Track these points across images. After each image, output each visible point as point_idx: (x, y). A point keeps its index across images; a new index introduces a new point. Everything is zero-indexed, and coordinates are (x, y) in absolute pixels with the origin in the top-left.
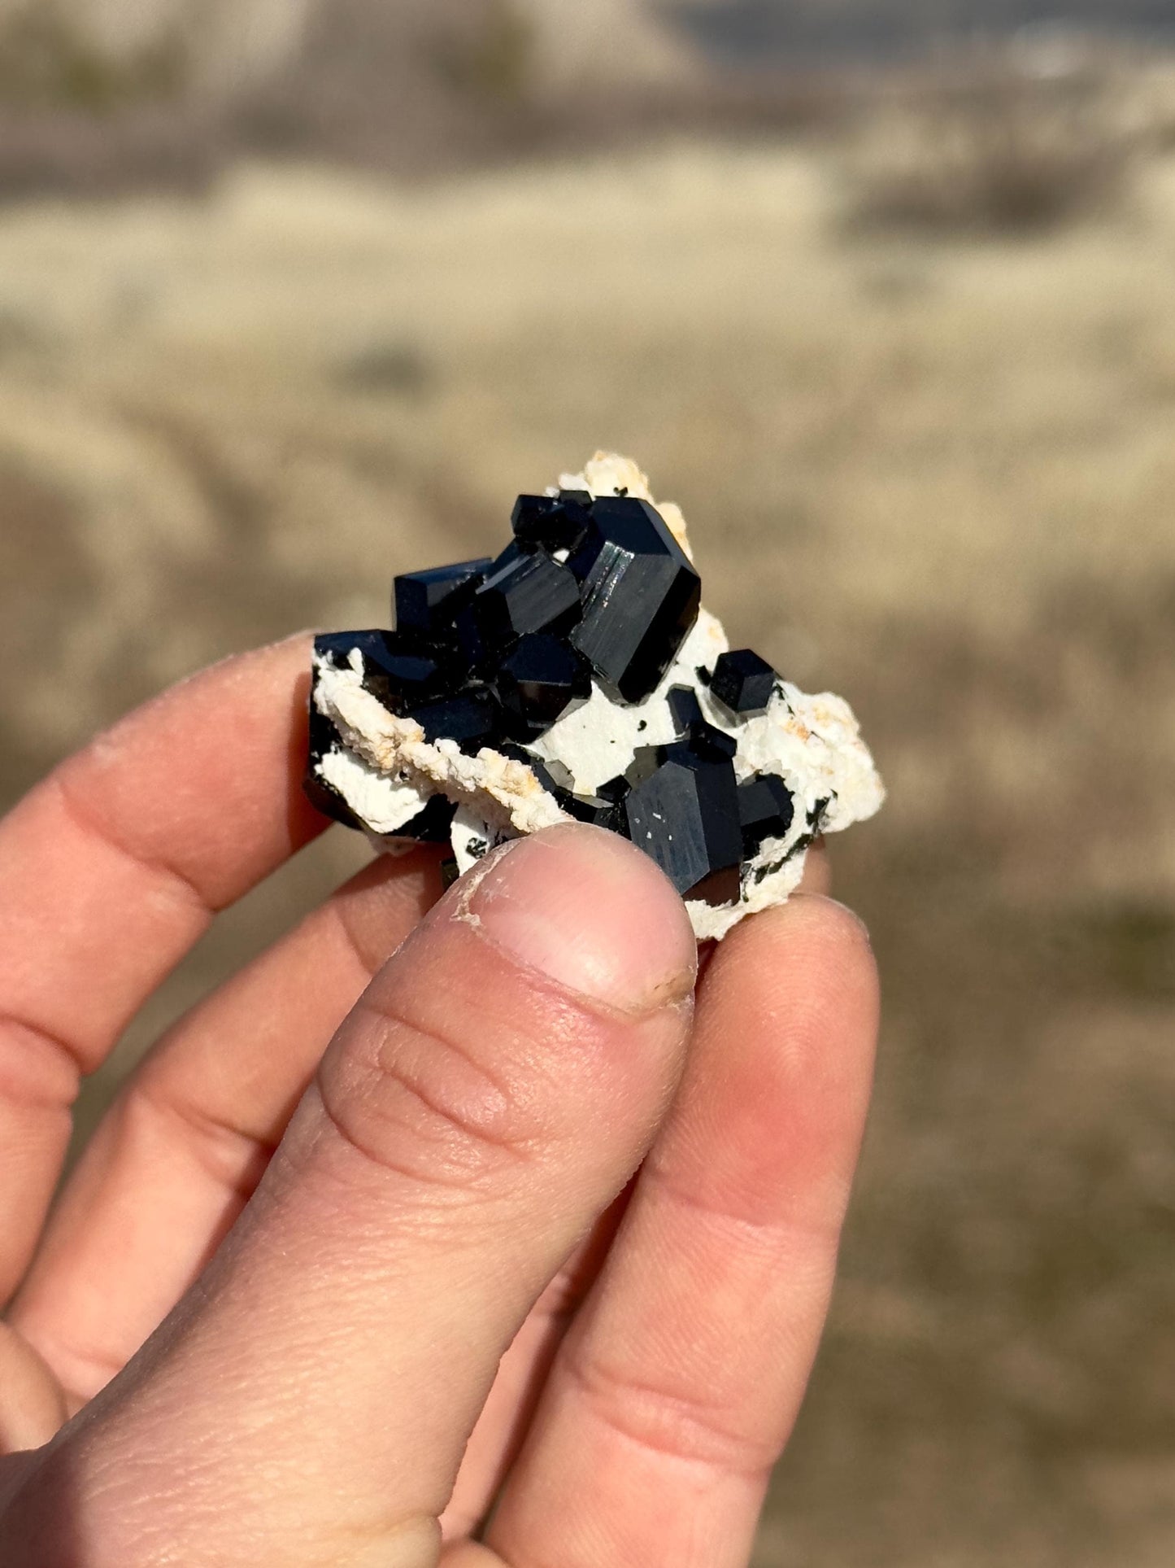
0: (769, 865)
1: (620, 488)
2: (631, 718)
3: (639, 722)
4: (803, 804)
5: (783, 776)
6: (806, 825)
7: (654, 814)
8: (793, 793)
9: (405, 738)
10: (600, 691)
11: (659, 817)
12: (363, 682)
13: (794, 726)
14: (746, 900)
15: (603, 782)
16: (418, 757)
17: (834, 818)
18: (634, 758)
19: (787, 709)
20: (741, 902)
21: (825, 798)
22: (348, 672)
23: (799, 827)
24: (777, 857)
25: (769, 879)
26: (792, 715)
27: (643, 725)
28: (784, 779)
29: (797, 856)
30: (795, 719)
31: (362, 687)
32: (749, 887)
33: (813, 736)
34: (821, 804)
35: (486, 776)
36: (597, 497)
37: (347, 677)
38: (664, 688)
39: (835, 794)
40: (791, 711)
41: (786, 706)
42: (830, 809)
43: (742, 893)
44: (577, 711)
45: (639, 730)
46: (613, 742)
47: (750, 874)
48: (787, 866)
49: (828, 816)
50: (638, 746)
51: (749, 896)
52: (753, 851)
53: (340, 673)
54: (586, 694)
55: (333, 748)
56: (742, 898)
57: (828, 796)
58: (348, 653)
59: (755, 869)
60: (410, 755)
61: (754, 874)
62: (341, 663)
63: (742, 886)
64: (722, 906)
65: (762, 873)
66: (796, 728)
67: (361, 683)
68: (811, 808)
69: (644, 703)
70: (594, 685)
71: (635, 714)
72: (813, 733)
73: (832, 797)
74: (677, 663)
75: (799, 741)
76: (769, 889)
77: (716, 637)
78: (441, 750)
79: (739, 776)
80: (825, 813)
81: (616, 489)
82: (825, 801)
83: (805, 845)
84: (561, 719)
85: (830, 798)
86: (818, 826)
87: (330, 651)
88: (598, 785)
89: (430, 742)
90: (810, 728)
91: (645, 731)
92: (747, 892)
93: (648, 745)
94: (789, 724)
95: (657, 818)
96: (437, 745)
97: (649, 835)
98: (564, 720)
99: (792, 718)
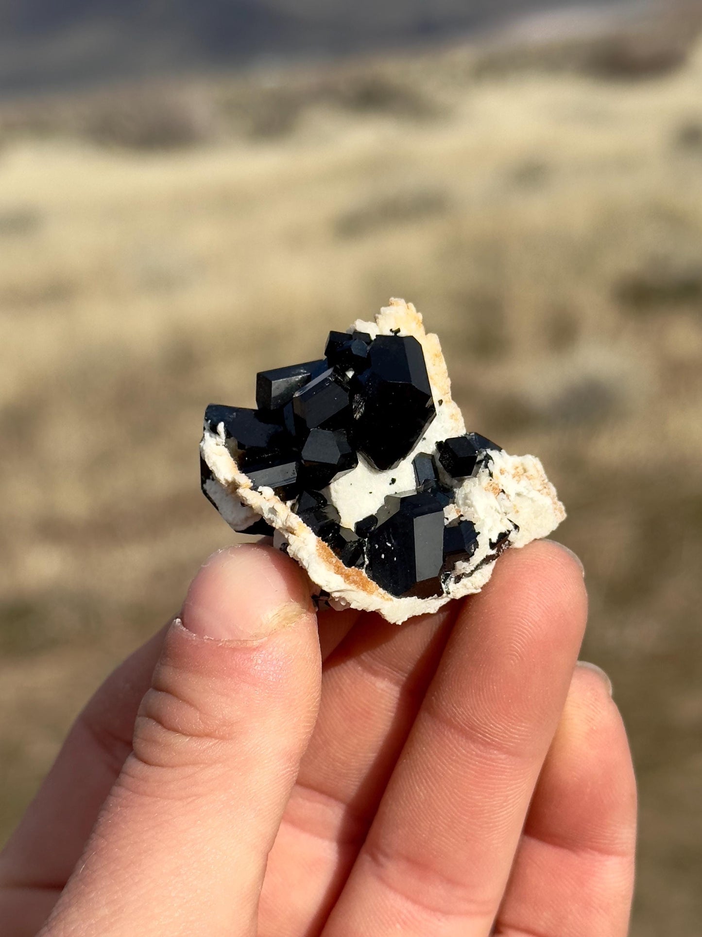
0: (463, 574)
1: (395, 330)
2: (385, 478)
4: (486, 538)
5: (474, 522)
6: (491, 550)
7: (387, 543)
8: (479, 533)
9: (239, 486)
10: (363, 462)
11: (389, 545)
12: (226, 443)
13: (491, 485)
14: (448, 593)
15: (360, 519)
16: (247, 498)
17: (516, 542)
18: (384, 502)
19: (488, 474)
20: (445, 595)
21: (508, 531)
23: (483, 550)
24: (469, 569)
25: (464, 581)
27: (393, 481)
28: (474, 524)
29: (486, 565)
30: (493, 481)
31: (224, 447)
32: (450, 586)
33: (502, 493)
34: (504, 535)
36: (376, 336)
37: (216, 438)
38: (412, 456)
39: (517, 528)
40: (491, 475)
41: (488, 472)
42: (512, 537)
43: (445, 590)
45: (390, 484)
46: (371, 493)
47: (450, 579)
48: (477, 574)
49: (509, 543)
50: (388, 495)
51: (450, 591)
52: (452, 567)
53: (213, 436)
54: (357, 463)
56: (445, 592)
57: (510, 530)
58: (218, 424)
59: (454, 576)
61: (453, 579)
62: (214, 430)
64: (430, 598)
65: (458, 579)
66: (492, 487)
67: (224, 445)
68: (495, 539)
69: (396, 467)
70: (360, 460)
71: (388, 474)
72: (503, 491)
73: (514, 530)
74: (424, 439)
75: (492, 496)
76: (465, 586)
77: (456, 420)
78: (262, 494)
79: (447, 519)
80: (508, 540)
81: (391, 330)
82: (508, 533)
83: (491, 561)
84: (335, 480)
85: (512, 530)
86: (502, 548)
87: (210, 421)
88: (356, 521)
89: (254, 488)
90: (501, 488)
91: (395, 484)
92: (449, 589)
93: (396, 493)
94: (488, 484)
95: (389, 546)
96: (259, 490)
97: (383, 556)
98: (337, 481)
99: (491, 480)
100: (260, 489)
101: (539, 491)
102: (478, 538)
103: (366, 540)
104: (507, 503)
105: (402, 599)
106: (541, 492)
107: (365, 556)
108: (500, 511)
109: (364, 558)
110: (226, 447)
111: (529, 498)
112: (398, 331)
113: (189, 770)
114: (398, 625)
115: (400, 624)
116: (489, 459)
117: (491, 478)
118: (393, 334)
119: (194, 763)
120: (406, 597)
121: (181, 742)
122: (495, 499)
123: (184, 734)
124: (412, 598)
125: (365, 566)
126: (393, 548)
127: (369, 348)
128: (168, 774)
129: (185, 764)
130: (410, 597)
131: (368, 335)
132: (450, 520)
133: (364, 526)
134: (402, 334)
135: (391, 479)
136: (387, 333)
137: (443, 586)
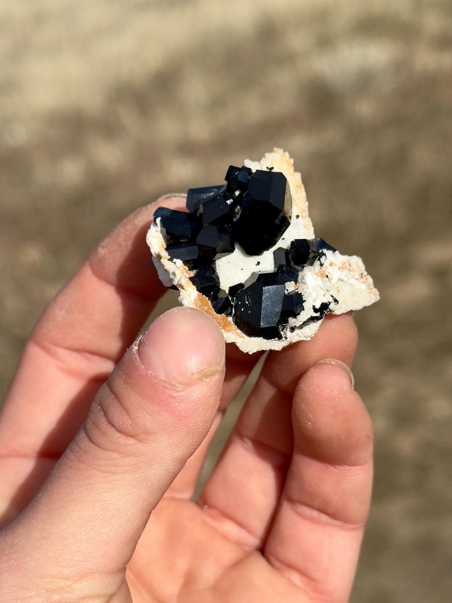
0: (295, 326)
1: (270, 167)
2: (253, 260)
4: (311, 305)
6: (314, 313)
8: (305, 301)
9: (161, 258)
10: (238, 250)
14: (286, 338)
15: (233, 285)
18: (250, 276)
19: (320, 264)
20: (284, 339)
21: (329, 302)
22: (156, 226)
23: (308, 313)
24: (298, 324)
25: (297, 331)
27: (259, 263)
28: (302, 295)
34: (325, 305)
36: (255, 171)
37: (156, 229)
38: (274, 249)
39: (336, 301)
42: (332, 307)
43: (283, 336)
44: (227, 256)
45: (256, 265)
46: (242, 269)
47: (286, 329)
48: (305, 328)
50: (253, 272)
51: (288, 336)
52: (286, 321)
54: (234, 249)
58: (157, 219)
59: (289, 327)
61: (288, 329)
62: (155, 222)
64: (273, 340)
65: (292, 329)
66: (321, 273)
68: (318, 306)
69: (262, 255)
71: (255, 259)
72: (327, 276)
73: (334, 302)
74: (283, 239)
75: (319, 279)
76: (298, 334)
77: (308, 229)
78: (175, 264)
79: (288, 290)
80: (329, 308)
81: (267, 168)
82: (328, 303)
83: (315, 320)
85: (332, 302)
86: (324, 313)
88: (230, 286)
89: (171, 260)
90: (327, 274)
91: (259, 265)
92: (286, 335)
93: (260, 271)
94: (319, 270)
95: (247, 303)
96: (173, 261)
97: (243, 310)
98: (220, 259)
99: (321, 269)
100: (175, 260)
101: (357, 279)
102: (304, 304)
103: (235, 298)
104: (328, 284)
105: (252, 338)
106: (358, 280)
107: (233, 308)
108: (323, 289)
109: (232, 310)
111: (349, 283)
112: (272, 168)
114: (250, 354)
115: (251, 354)
116: (323, 255)
117: (321, 267)
118: (268, 170)
120: (255, 337)
122: (321, 281)
124: (259, 338)
125: (232, 315)
126: (249, 305)
127: (250, 177)
130: (258, 337)
131: (250, 169)
132: (289, 291)
133: (234, 290)
134: (274, 170)
135: (257, 262)
136: (265, 169)
137: (282, 333)
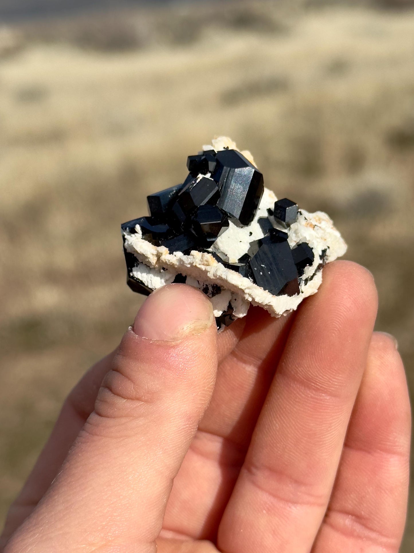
0: (308, 277)
1: (226, 147)
2: (246, 232)
3: (249, 233)
4: (317, 252)
5: (308, 243)
6: (320, 260)
7: (262, 265)
8: (312, 248)
9: (162, 254)
10: (232, 223)
12: (142, 237)
13: (308, 224)
14: (302, 292)
15: (240, 257)
16: (168, 260)
17: (330, 256)
18: (250, 246)
19: (304, 218)
20: (301, 293)
22: (136, 234)
23: (317, 261)
24: (311, 274)
25: (309, 283)
26: (306, 220)
27: (251, 233)
28: (308, 244)
29: (319, 273)
30: (308, 222)
31: (142, 239)
32: (303, 287)
33: (316, 226)
34: (324, 251)
35: (195, 261)
36: (218, 152)
37: (135, 236)
38: (256, 218)
39: (328, 247)
40: (306, 219)
41: (304, 217)
42: (328, 253)
43: (300, 290)
44: (225, 232)
45: (250, 236)
46: (241, 242)
47: (302, 282)
48: (315, 277)
49: (327, 256)
50: (250, 242)
51: (303, 291)
52: (301, 273)
53: (133, 235)
54: (227, 225)
55: (135, 265)
56: (300, 292)
57: (326, 248)
58: (135, 227)
59: (304, 280)
60: (165, 260)
61: (304, 282)
62: (133, 231)
63: (300, 287)
64: (294, 296)
65: (306, 281)
67: (142, 238)
68: (321, 253)
69: (250, 225)
70: (230, 222)
71: (247, 230)
72: (316, 225)
74: (259, 209)
75: (311, 229)
76: (310, 287)
77: (272, 197)
78: (176, 256)
79: (292, 245)
81: (224, 148)
84: (220, 236)
86: (325, 259)
87: (128, 228)
88: (238, 259)
89: (171, 253)
90: (314, 224)
91: (252, 235)
93: (254, 240)
97: (261, 273)
100: (174, 253)
102: (313, 251)
105: (280, 297)
110: (143, 239)
112: (228, 147)
113: (123, 420)
119: (127, 416)
120: (282, 295)
121: (121, 402)
122: (313, 230)
123: (123, 397)
126: (266, 267)
128: (110, 422)
129: (121, 417)
130: (284, 295)
132: (294, 246)
133: (244, 259)
